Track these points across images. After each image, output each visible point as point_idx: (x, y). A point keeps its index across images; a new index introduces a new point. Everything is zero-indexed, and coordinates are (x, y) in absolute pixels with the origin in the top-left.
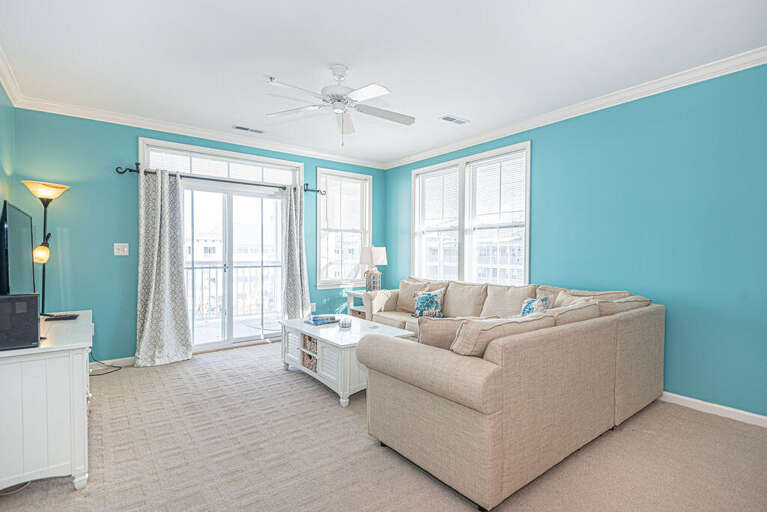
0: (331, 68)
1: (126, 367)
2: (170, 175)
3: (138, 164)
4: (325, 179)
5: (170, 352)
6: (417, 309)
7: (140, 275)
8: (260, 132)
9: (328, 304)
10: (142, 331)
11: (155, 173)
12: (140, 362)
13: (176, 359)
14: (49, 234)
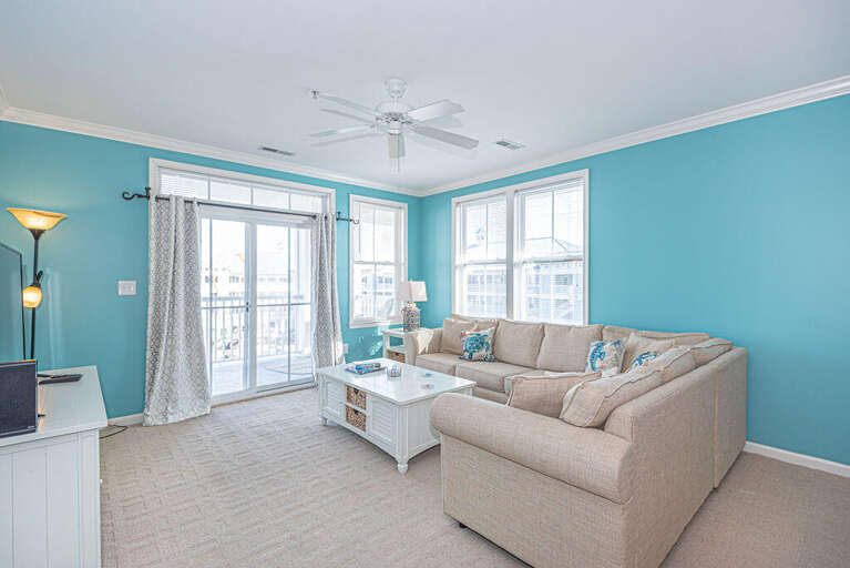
0: (386, 83)
1: (133, 426)
2: (186, 202)
3: (148, 189)
4: (359, 208)
5: (186, 408)
6: (466, 350)
7: (150, 317)
8: (289, 154)
9: (363, 345)
10: (152, 384)
11: (168, 199)
12: (149, 420)
13: (192, 415)
14: (41, 272)
